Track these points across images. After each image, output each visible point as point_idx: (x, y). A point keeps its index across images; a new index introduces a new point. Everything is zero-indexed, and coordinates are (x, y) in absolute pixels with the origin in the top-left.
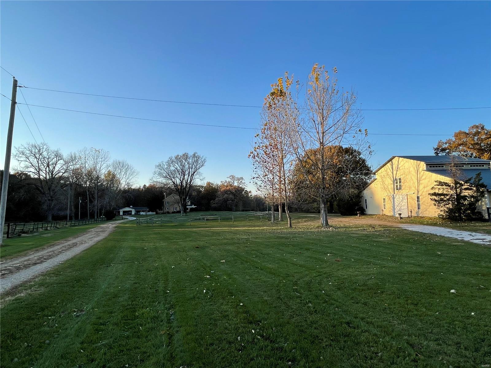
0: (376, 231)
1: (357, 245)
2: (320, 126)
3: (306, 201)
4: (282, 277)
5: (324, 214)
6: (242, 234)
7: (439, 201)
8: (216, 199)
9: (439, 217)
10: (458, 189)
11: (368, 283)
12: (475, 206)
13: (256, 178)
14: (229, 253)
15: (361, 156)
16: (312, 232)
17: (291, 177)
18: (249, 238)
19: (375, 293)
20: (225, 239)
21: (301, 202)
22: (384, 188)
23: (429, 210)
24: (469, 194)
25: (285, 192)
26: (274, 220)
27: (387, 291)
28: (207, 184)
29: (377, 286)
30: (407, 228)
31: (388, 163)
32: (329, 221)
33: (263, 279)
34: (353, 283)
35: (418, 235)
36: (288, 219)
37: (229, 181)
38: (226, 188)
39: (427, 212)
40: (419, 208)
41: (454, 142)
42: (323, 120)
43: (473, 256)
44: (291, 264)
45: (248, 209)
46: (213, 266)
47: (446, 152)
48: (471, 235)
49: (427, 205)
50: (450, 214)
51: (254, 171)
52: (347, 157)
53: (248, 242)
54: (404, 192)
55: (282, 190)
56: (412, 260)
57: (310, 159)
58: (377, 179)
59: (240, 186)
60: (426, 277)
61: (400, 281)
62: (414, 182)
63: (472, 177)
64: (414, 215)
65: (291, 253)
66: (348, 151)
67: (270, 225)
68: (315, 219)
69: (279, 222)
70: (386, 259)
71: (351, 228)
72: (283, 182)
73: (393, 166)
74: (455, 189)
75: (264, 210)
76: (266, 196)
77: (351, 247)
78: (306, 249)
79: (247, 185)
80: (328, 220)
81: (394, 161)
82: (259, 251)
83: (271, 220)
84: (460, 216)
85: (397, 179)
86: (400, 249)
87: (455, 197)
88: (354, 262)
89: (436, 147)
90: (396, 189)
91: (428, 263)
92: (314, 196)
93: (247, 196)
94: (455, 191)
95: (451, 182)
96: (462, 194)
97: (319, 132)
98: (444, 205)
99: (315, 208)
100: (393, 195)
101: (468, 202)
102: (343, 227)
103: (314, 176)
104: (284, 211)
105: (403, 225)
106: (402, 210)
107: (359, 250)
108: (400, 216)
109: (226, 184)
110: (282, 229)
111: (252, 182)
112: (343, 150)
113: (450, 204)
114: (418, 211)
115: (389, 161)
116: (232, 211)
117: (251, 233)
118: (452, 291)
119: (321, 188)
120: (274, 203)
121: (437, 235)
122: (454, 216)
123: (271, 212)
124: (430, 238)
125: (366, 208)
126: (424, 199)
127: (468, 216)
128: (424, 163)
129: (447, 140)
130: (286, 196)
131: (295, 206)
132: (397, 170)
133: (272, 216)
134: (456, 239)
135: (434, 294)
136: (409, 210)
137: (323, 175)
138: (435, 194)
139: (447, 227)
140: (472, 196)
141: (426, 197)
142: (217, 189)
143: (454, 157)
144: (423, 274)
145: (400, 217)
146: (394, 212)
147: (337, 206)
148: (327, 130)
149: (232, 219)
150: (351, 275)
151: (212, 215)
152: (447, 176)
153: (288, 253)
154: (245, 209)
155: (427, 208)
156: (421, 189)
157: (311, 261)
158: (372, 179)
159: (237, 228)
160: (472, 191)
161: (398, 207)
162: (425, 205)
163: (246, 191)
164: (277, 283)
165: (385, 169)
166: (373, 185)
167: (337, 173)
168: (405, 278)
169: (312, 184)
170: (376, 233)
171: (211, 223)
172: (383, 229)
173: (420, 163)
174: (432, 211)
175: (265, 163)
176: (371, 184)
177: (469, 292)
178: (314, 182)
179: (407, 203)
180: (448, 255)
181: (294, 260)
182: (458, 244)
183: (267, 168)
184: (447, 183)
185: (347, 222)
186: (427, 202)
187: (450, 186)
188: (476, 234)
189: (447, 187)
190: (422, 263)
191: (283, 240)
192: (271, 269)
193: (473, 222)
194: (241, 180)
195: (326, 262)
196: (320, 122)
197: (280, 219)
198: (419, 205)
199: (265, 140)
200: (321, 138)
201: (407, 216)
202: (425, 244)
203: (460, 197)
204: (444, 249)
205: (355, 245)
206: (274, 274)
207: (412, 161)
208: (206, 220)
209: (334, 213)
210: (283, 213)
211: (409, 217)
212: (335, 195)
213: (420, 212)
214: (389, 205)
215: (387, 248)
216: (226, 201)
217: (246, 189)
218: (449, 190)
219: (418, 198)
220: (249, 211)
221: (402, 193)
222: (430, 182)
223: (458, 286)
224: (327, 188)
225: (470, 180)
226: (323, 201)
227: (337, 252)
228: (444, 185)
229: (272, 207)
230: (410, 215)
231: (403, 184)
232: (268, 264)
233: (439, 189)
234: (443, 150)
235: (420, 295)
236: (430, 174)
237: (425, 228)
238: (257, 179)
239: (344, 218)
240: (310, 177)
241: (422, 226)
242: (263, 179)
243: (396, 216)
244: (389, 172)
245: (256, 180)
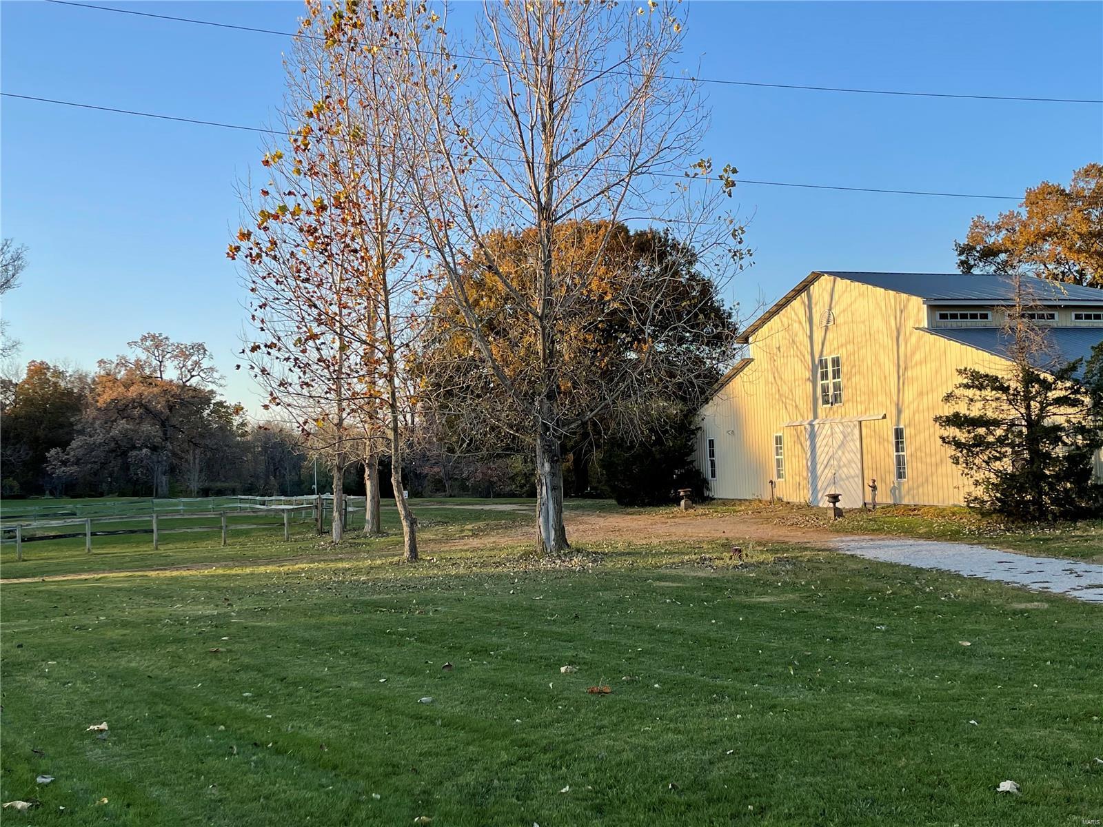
0: (744, 566)
1: (678, 625)
2: (540, 139)
3: (478, 449)
4: (368, 776)
5: (551, 502)
6: (195, 600)
7: (970, 446)
8: (74, 444)
9: (968, 506)
10: (1032, 403)
11: (709, 778)
12: (1088, 463)
13: (266, 346)
14: (132, 686)
15: (697, 268)
16: (499, 577)
17: (418, 346)
18: (227, 615)
19: (733, 816)
20: (113, 623)
21: (458, 454)
22: (777, 396)
23: (935, 479)
24: (1068, 421)
25: (393, 412)
26: (344, 529)
27: (778, 805)
28: (30, 370)
29: (741, 788)
30: (858, 553)
31: (793, 298)
32: (569, 529)
33: (285, 792)
34: (655, 782)
35: (896, 578)
36: (404, 523)
37: (138, 361)
38: (121, 389)
39: (930, 487)
40: (900, 475)
41: (1025, 225)
42: (551, 109)
43: (1077, 649)
44: (408, 720)
45: (226, 485)
46: (51, 751)
47: (999, 261)
48: (1071, 571)
49: (928, 460)
50: (1006, 497)
51: (253, 316)
52: (645, 269)
53: (222, 631)
54: (849, 410)
55: (378, 400)
56: (872, 675)
57: (497, 273)
58: (753, 360)
59: (194, 382)
60: (917, 739)
61: (827, 759)
62: (887, 374)
63: (1081, 360)
64: (884, 501)
65: (413, 672)
66: (648, 245)
67: (325, 554)
68: (513, 520)
69: (363, 540)
70: (780, 675)
71: (654, 556)
72: (384, 368)
73: (814, 311)
74: (1025, 400)
75: (300, 488)
76: (311, 427)
77: (651, 635)
78: (474, 652)
79: (222, 377)
80: (564, 523)
81: (816, 289)
82: (272, 671)
83: (329, 532)
84: (1037, 502)
85: (826, 360)
86: (831, 635)
87: (1025, 430)
88: (660, 692)
89: (964, 241)
90: (820, 401)
91: (927, 682)
92: (511, 428)
93: (225, 428)
94: (1023, 411)
95: (1009, 377)
96: (1047, 422)
97: (537, 160)
98: (987, 463)
99: (517, 474)
100: (811, 425)
101: (1066, 448)
102: (622, 554)
103: (514, 345)
104: (385, 491)
105: (844, 539)
106: (842, 483)
107: (682, 645)
108: (834, 503)
109: (123, 372)
110: (379, 567)
111: (245, 365)
112: (628, 238)
113: (1005, 456)
114: (899, 483)
115: (797, 292)
116: (151, 495)
117: (240, 592)
118: (1006, 786)
119: (539, 395)
120: (344, 457)
121: (959, 576)
122: (1018, 503)
123: (332, 497)
124: (936, 589)
125: (713, 475)
126: (920, 439)
127: (1064, 500)
128: (920, 300)
129: (1001, 215)
130: (395, 429)
131: (436, 469)
132: (827, 328)
133: (336, 514)
134: (1023, 588)
135: (942, 802)
136: (866, 482)
137: (549, 339)
138: (956, 420)
139: (996, 544)
140: (1080, 429)
141: (927, 433)
142: (81, 396)
143: (1024, 281)
144: (908, 726)
145: (836, 509)
146: (815, 491)
147: (603, 467)
148: (568, 155)
149: (152, 531)
150: (645, 748)
151: (55, 516)
152: (999, 353)
153: (398, 671)
154: (212, 485)
155: (929, 472)
156: (911, 399)
157: (492, 698)
158: (737, 361)
159: (175, 573)
160: (1078, 410)
161: (826, 471)
162: (924, 460)
163: (220, 404)
164: (344, 805)
165: (785, 320)
166: (737, 385)
167: (608, 335)
168: (845, 746)
169: (503, 377)
170: (748, 572)
171: (50, 554)
172: (770, 558)
173: (908, 300)
174: (945, 485)
175: (307, 285)
176: (731, 378)
177: (1058, 784)
178: (514, 370)
179: (859, 456)
180: (995, 650)
181: (424, 699)
182: (1029, 606)
183: (315, 306)
184: (997, 378)
185: (640, 531)
186: (928, 451)
187: (1005, 390)
188: (1087, 567)
189: (998, 395)
190: (906, 683)
191: (378, 617)
192: (321, 747)
193: (1079, 524)
194: (195, 358)
195: (553, 699)
196: (539, 118)
197: (368, 527)
198: (900, 462)
199: (306, 183)
200: (542, 186)
201: (860, 505)
202: (919, 612)
203: (1038, 433)
204: (983, 627)
205: (665, 624)
206: (335, 767)
207: (880, 291)
208: (23, 540)
209: (590, 496)
210: (383, 501)
211: (865, 508)
212: (595, 424)
213: (904, 488)
214: (795, 463)
215: (786, 630)
216: (124, 454)
217: (218, 399)
218: (1005, 406)
219: (899, 433)
220: (234, 492)
221: (842, 418)
222: (939, 376)
223: (1023, 765)
224: (567, 393)
225: (1073, 368)
226: (548, 449)
227: (596, 657)
228: (988, 385)
229: (335, 474)
230: (869, 499)
231: (845, 381)
232: (311, 725)
233: (972, 400)
234: (989, 253)
235: (896, 808)
236: (941, 342)
237: (920, 548)
238: (269, 353)
239: (630, 517)
240: (497, 347)
241: (911, 542)
242: (296, 352)
243: (821, 505)
244: (796, 335)
245: (266, 358)
